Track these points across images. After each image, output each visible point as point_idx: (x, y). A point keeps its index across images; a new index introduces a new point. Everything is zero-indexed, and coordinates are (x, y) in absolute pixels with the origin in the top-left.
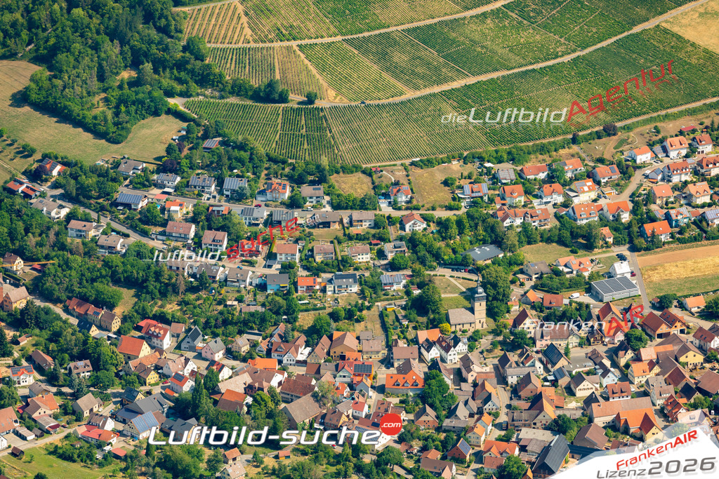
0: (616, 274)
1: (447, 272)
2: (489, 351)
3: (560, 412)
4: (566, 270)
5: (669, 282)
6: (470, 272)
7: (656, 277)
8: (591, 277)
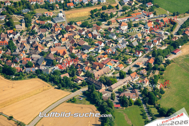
0: (59, 16)
1: (16, 16)
2: (26, 35)
3: (42, 50)
4: (46, 15)
5: (72, 18)
6: (22, 16)
7: (69, 17)
8: (53, 17)
